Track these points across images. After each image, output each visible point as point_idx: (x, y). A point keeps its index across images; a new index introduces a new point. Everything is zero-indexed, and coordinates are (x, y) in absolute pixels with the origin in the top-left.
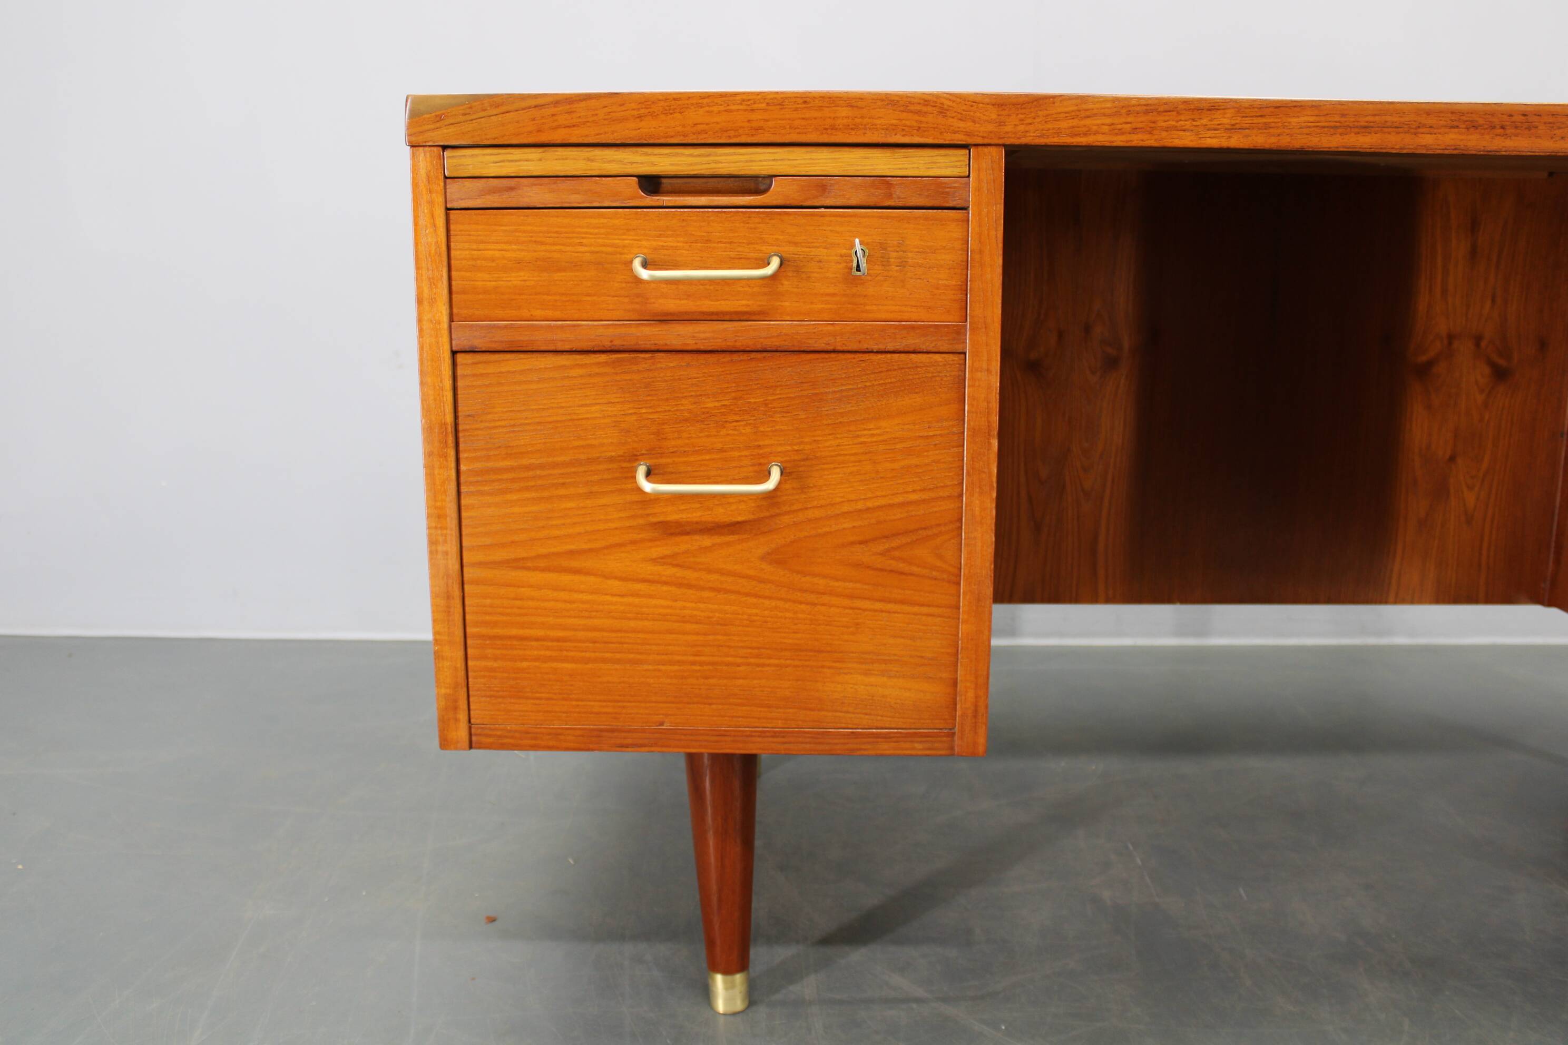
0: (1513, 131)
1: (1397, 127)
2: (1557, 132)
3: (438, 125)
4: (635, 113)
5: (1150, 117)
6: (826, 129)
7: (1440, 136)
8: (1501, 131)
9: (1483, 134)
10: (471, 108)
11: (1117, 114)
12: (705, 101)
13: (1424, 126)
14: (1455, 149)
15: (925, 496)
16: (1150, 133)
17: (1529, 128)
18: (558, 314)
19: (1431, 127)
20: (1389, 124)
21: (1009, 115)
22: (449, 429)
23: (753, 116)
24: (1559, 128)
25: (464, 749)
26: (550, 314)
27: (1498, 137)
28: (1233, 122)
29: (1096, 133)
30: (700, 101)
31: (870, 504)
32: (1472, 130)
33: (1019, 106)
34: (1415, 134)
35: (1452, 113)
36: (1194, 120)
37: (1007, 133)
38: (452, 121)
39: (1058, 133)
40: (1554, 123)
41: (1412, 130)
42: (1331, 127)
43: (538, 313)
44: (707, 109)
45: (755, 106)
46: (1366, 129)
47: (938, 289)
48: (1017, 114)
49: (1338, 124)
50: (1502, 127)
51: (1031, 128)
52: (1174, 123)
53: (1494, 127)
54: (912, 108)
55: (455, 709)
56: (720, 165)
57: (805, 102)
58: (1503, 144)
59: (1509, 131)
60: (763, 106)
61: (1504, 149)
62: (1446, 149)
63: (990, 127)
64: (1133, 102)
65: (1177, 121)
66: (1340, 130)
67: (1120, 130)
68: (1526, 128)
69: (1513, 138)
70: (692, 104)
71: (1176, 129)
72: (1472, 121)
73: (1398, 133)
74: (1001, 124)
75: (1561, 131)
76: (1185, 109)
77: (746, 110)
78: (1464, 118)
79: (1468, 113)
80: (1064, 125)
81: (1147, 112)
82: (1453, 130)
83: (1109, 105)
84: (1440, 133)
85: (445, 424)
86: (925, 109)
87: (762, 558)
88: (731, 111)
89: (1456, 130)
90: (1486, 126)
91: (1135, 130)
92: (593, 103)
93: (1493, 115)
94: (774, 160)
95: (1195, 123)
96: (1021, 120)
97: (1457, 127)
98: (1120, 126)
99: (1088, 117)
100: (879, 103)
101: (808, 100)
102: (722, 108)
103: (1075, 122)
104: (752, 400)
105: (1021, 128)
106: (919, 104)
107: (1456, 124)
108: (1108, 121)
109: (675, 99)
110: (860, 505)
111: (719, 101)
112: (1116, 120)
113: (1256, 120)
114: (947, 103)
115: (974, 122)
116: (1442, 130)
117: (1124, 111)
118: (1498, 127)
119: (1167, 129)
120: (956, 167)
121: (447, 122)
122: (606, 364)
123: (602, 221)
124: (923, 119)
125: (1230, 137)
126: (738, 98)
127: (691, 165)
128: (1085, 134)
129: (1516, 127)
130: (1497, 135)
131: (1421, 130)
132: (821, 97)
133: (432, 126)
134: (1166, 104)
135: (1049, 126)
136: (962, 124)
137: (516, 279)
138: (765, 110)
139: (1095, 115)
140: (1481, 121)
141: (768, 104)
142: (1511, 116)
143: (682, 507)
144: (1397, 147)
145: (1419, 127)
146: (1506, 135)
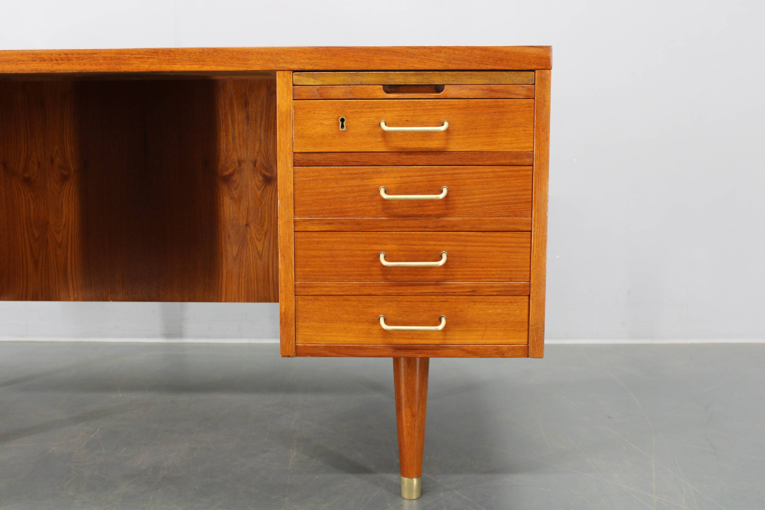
0: (62, 62)
2: (81, 61)
7: (28, 65)
8: (56, 62)
9: (48, 64)
13: (20, 60)
14: (36, 71)
17: (69, 61)
19: (23, 61)
20: (4, 60)
24: (82, 60)
27: (55, 65)
32: (42, 62)
34: (17, 64)
35: (33, 54)
40: (80, 58)
41: (15, 63)
50: (56, 60)
53: (52, 60)
58: (58, 68)
59: (59, 62)
61: (58, 70)
62: (32, 71)
68: (67, 60)
69: (62, 65)
72: (42, 58)
73: (9, 64)
75: (83, 61)
78: (38, 57)
79: (40, 54)
82: (34, 62)
84: (28, 64)
89: (36, 62)
90: (49, 60)
93: (51, 55)
97: (36, 61)
107: (35, 59)
116: (29, 62)
118: (54, 60)
129: (63, 60)
130: (54, 64)
131: (19, 63)
140: (46, 58)
142: (60, 55)
144: (9, 70)
145: (18, 61)
146: (59, 63)
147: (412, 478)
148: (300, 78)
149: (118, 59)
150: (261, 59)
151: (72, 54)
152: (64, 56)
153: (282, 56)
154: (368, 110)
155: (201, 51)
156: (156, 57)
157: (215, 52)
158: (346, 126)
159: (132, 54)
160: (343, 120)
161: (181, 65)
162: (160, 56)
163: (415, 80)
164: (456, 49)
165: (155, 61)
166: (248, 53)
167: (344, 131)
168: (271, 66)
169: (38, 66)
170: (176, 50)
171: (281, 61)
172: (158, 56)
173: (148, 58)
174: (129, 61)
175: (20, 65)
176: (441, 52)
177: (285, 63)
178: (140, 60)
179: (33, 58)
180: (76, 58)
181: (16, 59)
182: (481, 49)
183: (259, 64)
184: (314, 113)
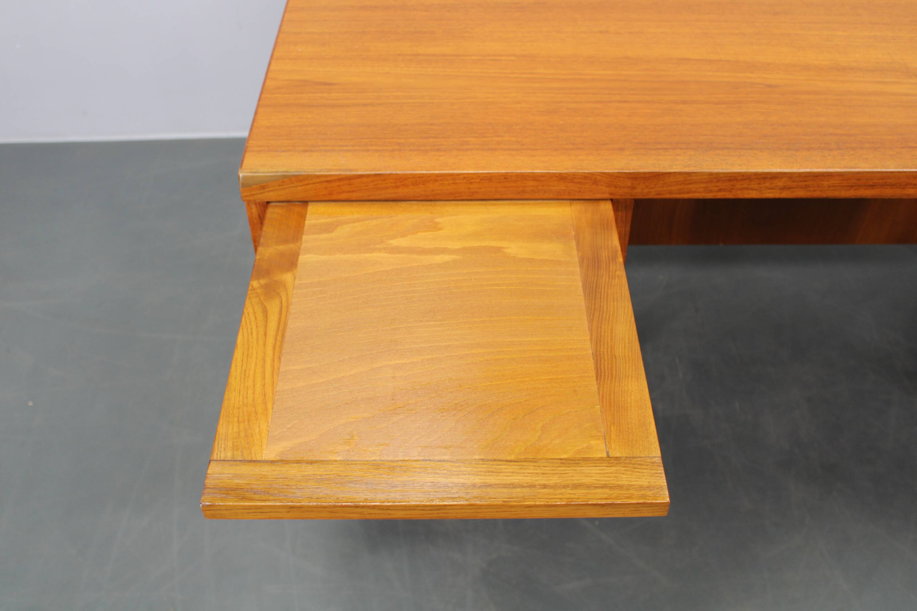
1: (892, 186)
3: (262, 191)
4: (394, 185)
5: (732, 183)
10: (283, 182)
11: (711, 181)
12: (439, 178)
16: (730, 191)
21: (639, 184)
23: (471, 186)
28: (785, 185)
29: (695, 192)
30: (437, 178)
33: (646, 179)
36: (760, 184)
37: (635, 193)
38: (271, 189)
39: (670, 192)
42: (849, 186)
44: (441, 182)
45: (473, 181)
46: (873, 186)
48: (645, 183)
49: (854, 184)
52: (746, 186)
54: (576, 180)
57: (506, 178)
60: (478, 180)
63: (626, 190)
64: (722, 175)
65: (749, 185)
67: (711, 190)
70: (431, 180)
71: (747, 189)
74: (633, 188)
76: (755, 179)
77: (466, 183)
80: (674, 188)
81: (730, 180)
83: (706, 177)
86: (584, 180)
88: (456, 183)
91: (720, 190)
92: (365, 180)
95: (760, 186)
96: (647, 186)
98: (711, 188)
99: (690, 184)
100: (554, 178)
102: (451, 182)
103: (682, 187)
105: (646, 190)
106: (581, 178)
108: (704, 185)
109: (419, 177)
111: (449, 178)
112: (709, 185)
113: (800, 183)
114: (599, 177)
115: (616, 187)
117: (714, 180)
119: (741, 189)
121: (268, 190)
125: (782, 193)
126: (462, 176)
128: (688, 193)
132: (517, 175)
133: (258, 192)
134: (743, 176)
135: (665, 189)
138: (479, 183)
139: (696, 182)
141: (481, 179)
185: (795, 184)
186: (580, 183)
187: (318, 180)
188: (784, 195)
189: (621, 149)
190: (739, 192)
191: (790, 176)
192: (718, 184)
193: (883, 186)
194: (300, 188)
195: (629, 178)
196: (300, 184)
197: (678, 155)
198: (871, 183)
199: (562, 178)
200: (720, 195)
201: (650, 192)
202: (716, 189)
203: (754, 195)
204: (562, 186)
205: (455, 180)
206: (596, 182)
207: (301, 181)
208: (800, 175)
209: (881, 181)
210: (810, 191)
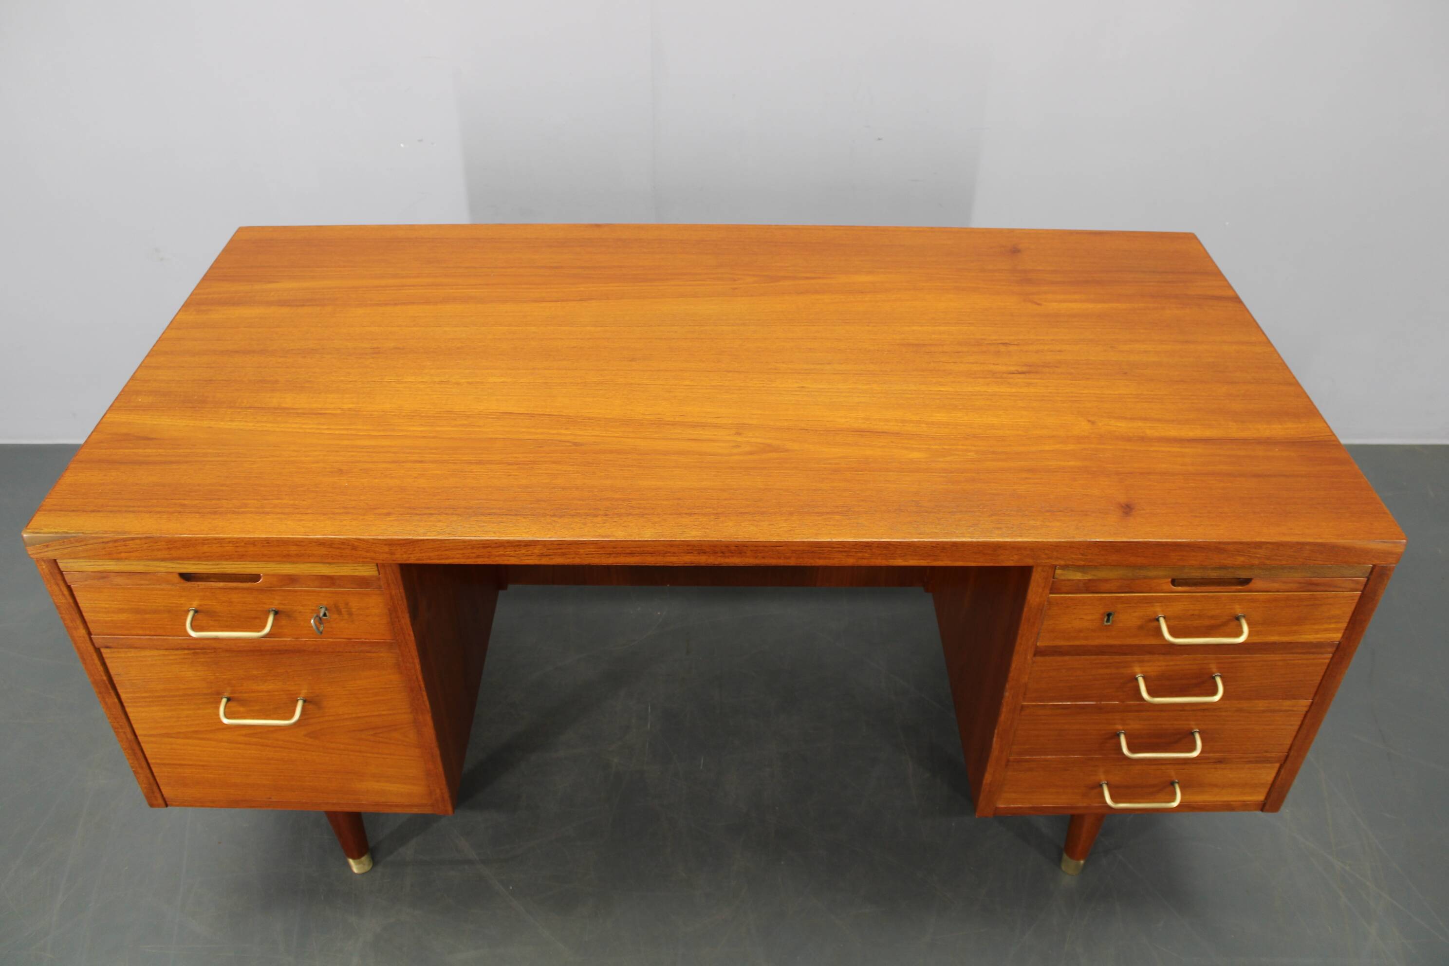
0: (730, 554)
1: (651, 553)
4: (166, 547)
5: (487, 550)
6: (284, 556)
7: (680, 557)
8: (721, 554)
9: (709, 556)
10: (64, 542)
11: (466, 548)
12: (206, 542)
13: (669, 552)
14: (692, 563)
15: (391, 712)
16: (488, 558)
17: (740, 553)
18: (153, 633)
19: (674, 553)
20: (646, 552)
21: (397, 549)
22: (107, 682)
23: (238, 549)
24: (760, 553)
25: (162, 807)
26: (148, 632)
27: (720, 558)
28: (541, 552)
29: (453, 558)
30: (203, 542)
31: (360, 715)
32: (702, 554)
33: (402, 545)
34: (664, 556)
35: (688, 546)
36: (515, 551)
37: (397, 558)
39: (430, 558)
40: (757, 550)
41: (662, 555)
42: (608, 554)
43: (141, 632)
44: (208, 545)
45: (237, 545)
46: (631, 554)
47: (375, 625)
48: (401, 549)
49: (612, 552)
51: (412, 556)
52: (503, 553)
53: (717, 553)
54: (334, 546)
55: (153, 792)
56: (226, 570)
57: (268, 543)
58: (724, 561)
59: (727, 555)
60: (243, 544)
61: (725, 563)
62: (685, 564)
63: (386, 556)
64: (474, 543)
65: (505, 552)
66: (613, 555)
67: (469, 556)
69: (730, 558)
70: (199, 543)
72: (701, 550)
73: (652, 556)
74: (392, 554)
75: (763, 554)
76: (511, 546)
77: (232, 546)
78: (696, 548)
79: (698, 546)
80: (432, 554)
81: (484, 548)
82: (689, 554)
83: (460, 544)
85: (104, 681)
86: (342, 546)
87: (305, 736)
88: (223, 547)
89: (692, 554)
90: (711, 552)
91: (478, 557)
92: (138, 542)
93: (715, 546)
94: (258, 568)
95: (517, 553)
96: (405, 552)
98: (468, 555)
99: (446, 550)
100: (314, 544)
101: (269, 542)
102: (217, 545)
103: (439, 553)
104: (279, 671)
105: (405, 556)
107: (691, 551)
108: (461, 552)
109: (187, 541)
110: (354, 715)
111: (215, 541)
112: (465, 551)
113: (555, 551)
114: (356, 544)
115: (375, 553)
116: (682, 554)
117: (469, 547)
118: (719, 552)
119: (499, 556)
120: (370, 571)
121: (52, 548)
122: (188, 654)
123: (164, 592)
124: (343, 551)
125: (541, 560)
126: (227, 540)
127: (208, 569)
128: (447, 559)
131: (666, 555)
132: (277, 541)
133: (45, 551)
134: (496, 543)
135: (423, 555)
136: (368, 554)
137: (123, 617)
139: (452, 549)
140: (708, 550)
141: (245, 544)
142: (727, 547)
143: (253, 714)
144: (653, 563)
145: (666, 553)
146: (725, 556)
147: (1078, 859)
148: (1065, 572)
149: (813, 552)
150: (1016, 555)
151: (746, 547)
152: (733, 548)
153: (1047, 552)
154: (1146, 605)
155: (934, 545)
156: (869, 551)
157: (954, 546)
158: (1113, 621)
159: (834, 548)
160: (1109, 615)
161: (902, 559)
162: (874, 550)
163: (1215, 574)
164: (1282, 545)
165: (866, 555)
166: (1000, 547)
167: (1109, 626)
168: (1029, 562)
169: (695, 559)
170: (898, 544)
171: (1044, 556)
172: (871, 550)
173: (856, 552)
174: (828, 554)
175: (668, 557)
176: (1261, 548)
177: (1048, 558)
178: (844, 554)
179: (688, 550)
180: (751, 551)
181: (663, 550)
182: (1315, 545)
183: (1012, 560)
184: (1075, 608)
185: (551, 551)
186: (338, 548)
187: (95, 541)
188: (545, 561)
189: (389, 514)
190: (497, 558)
191: (544, 544)
192: (474, 551)
193: (642, 553)
194: (80, 548)
195: (385, 545)
196: (80, 544)
197: (440, 521)
198: (628, 551)
199: (321, 543)
200: (480, 561)
201: (409, 558)
202: (474, 555)
203: (513, 561)
204: (323, 551)
205: (221, 544)
206: (354, 548)
207: (80, 542)
208: (552, 543)
209: (638, 549)
210: (569, 558)
